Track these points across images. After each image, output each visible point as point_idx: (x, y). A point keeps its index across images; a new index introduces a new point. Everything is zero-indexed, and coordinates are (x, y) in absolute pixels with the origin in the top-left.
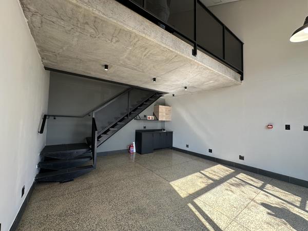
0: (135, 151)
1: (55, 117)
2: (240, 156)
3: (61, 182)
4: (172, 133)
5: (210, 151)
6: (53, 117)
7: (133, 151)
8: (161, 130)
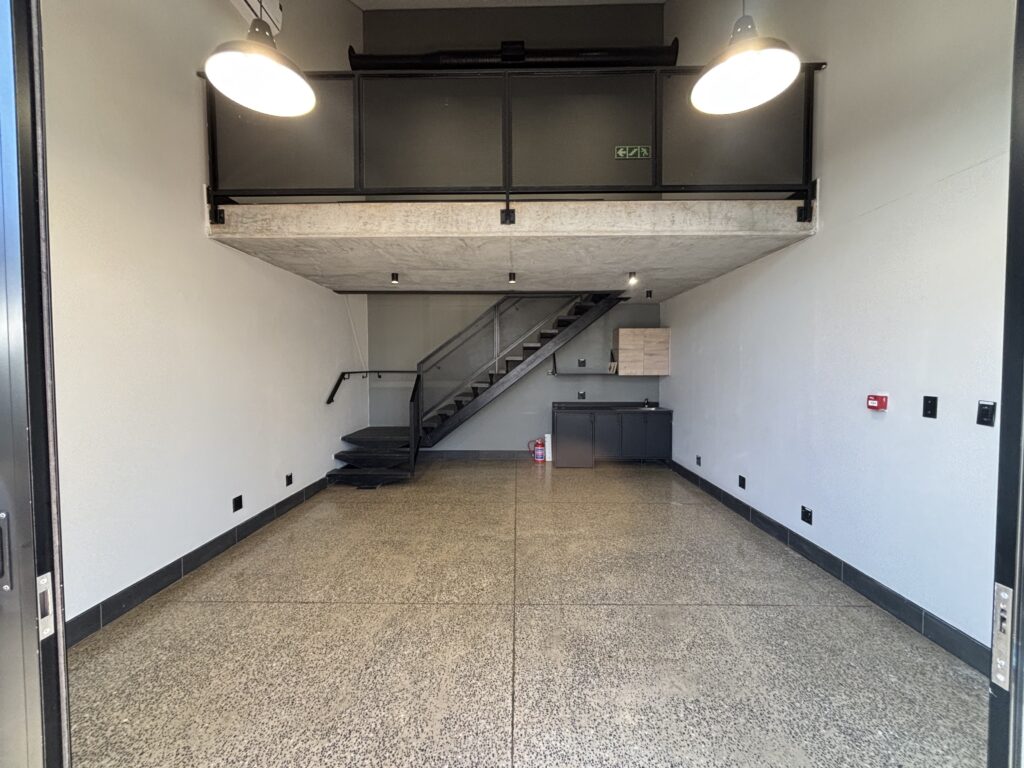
0: (549, 457)
1: (379, 373)
2: (803, 508)
3: (359, 488)
4: (669, 414)
5: (742, 482)
6: (376, 374)
7: (543, 456)
8: (643, 405)
